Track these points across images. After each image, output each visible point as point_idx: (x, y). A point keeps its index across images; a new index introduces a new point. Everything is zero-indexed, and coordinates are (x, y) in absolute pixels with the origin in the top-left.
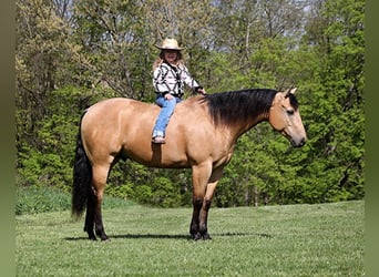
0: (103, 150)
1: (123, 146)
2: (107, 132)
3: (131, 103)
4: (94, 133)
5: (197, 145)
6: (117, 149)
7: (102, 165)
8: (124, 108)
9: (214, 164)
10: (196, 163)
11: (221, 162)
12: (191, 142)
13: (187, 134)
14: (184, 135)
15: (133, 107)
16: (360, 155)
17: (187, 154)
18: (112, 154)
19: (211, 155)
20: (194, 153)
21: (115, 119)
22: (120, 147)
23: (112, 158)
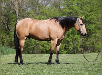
0: (23, 35)
1: (30, 34)
2: (24, 29)
3: (32, 20)
4: (20, 29)
5: (53, 34)
6: (28, 35)
7: (23, 40)
8: (30, 21)
9: (58, 40)
10: (52, 40)
11: (60, 39)
12: (51, 33)
13: (50, 30)
14: (49, 30)
15: (32, 21)
16: (70, 40)
17: (50, 36)
18: (26, 36)
19: (57, 37)
20: (52, 36)
21: (27, 25)
22: (29, 34)
23: (26, 38)
